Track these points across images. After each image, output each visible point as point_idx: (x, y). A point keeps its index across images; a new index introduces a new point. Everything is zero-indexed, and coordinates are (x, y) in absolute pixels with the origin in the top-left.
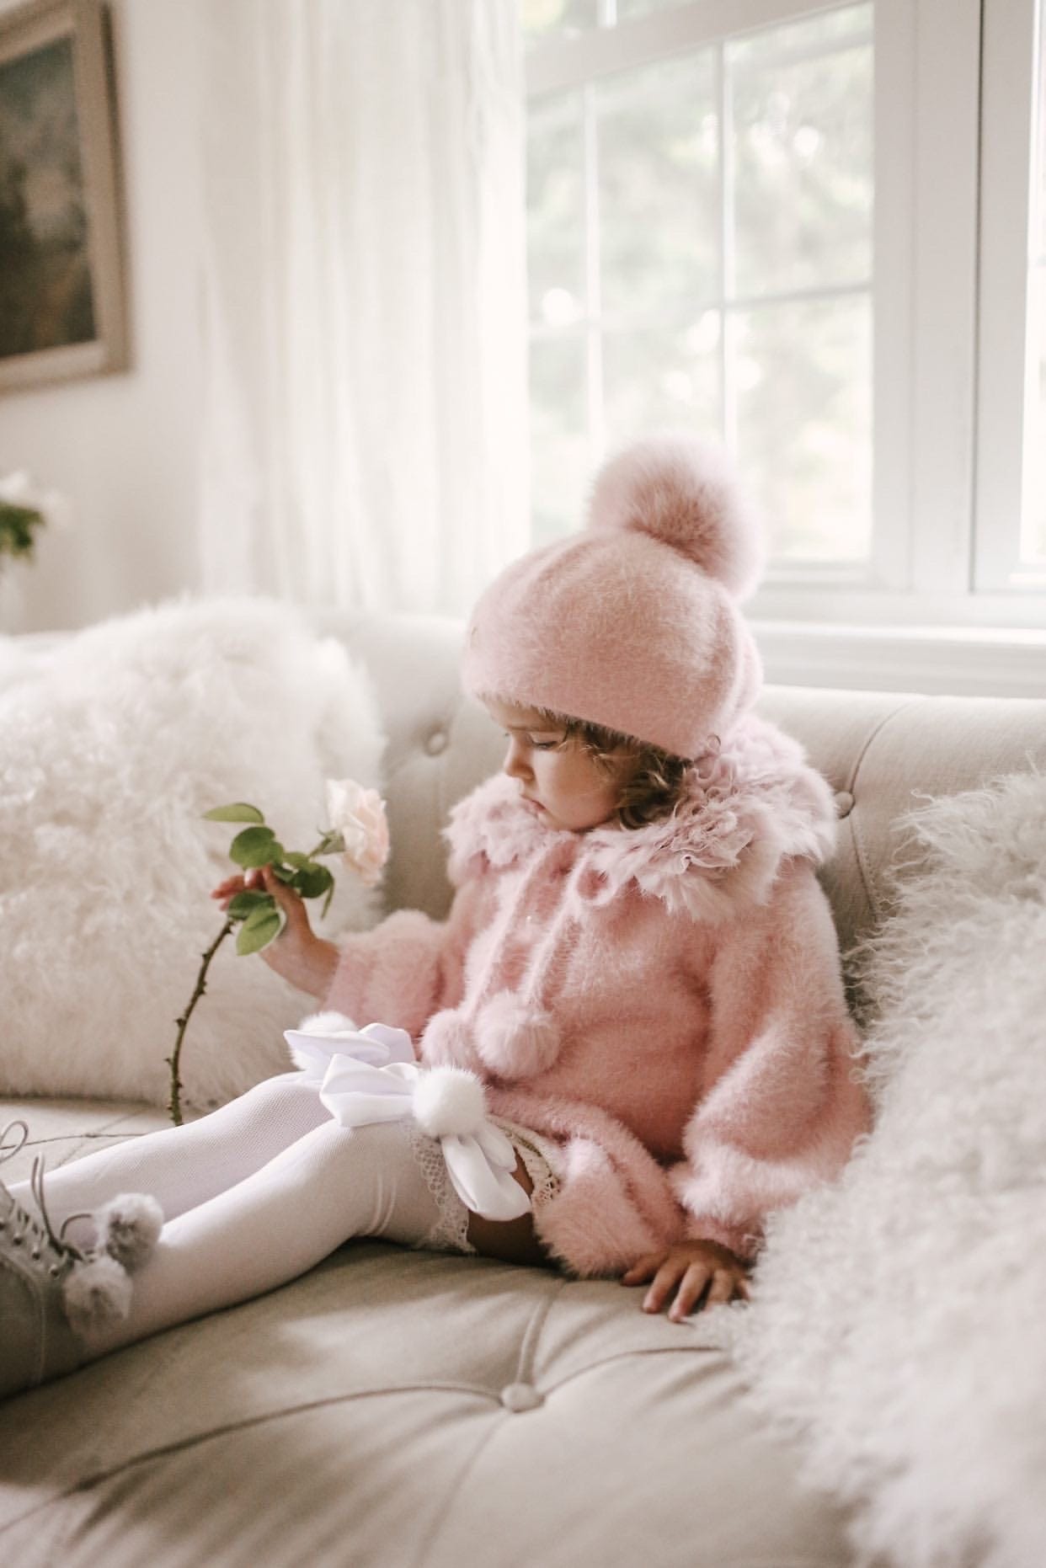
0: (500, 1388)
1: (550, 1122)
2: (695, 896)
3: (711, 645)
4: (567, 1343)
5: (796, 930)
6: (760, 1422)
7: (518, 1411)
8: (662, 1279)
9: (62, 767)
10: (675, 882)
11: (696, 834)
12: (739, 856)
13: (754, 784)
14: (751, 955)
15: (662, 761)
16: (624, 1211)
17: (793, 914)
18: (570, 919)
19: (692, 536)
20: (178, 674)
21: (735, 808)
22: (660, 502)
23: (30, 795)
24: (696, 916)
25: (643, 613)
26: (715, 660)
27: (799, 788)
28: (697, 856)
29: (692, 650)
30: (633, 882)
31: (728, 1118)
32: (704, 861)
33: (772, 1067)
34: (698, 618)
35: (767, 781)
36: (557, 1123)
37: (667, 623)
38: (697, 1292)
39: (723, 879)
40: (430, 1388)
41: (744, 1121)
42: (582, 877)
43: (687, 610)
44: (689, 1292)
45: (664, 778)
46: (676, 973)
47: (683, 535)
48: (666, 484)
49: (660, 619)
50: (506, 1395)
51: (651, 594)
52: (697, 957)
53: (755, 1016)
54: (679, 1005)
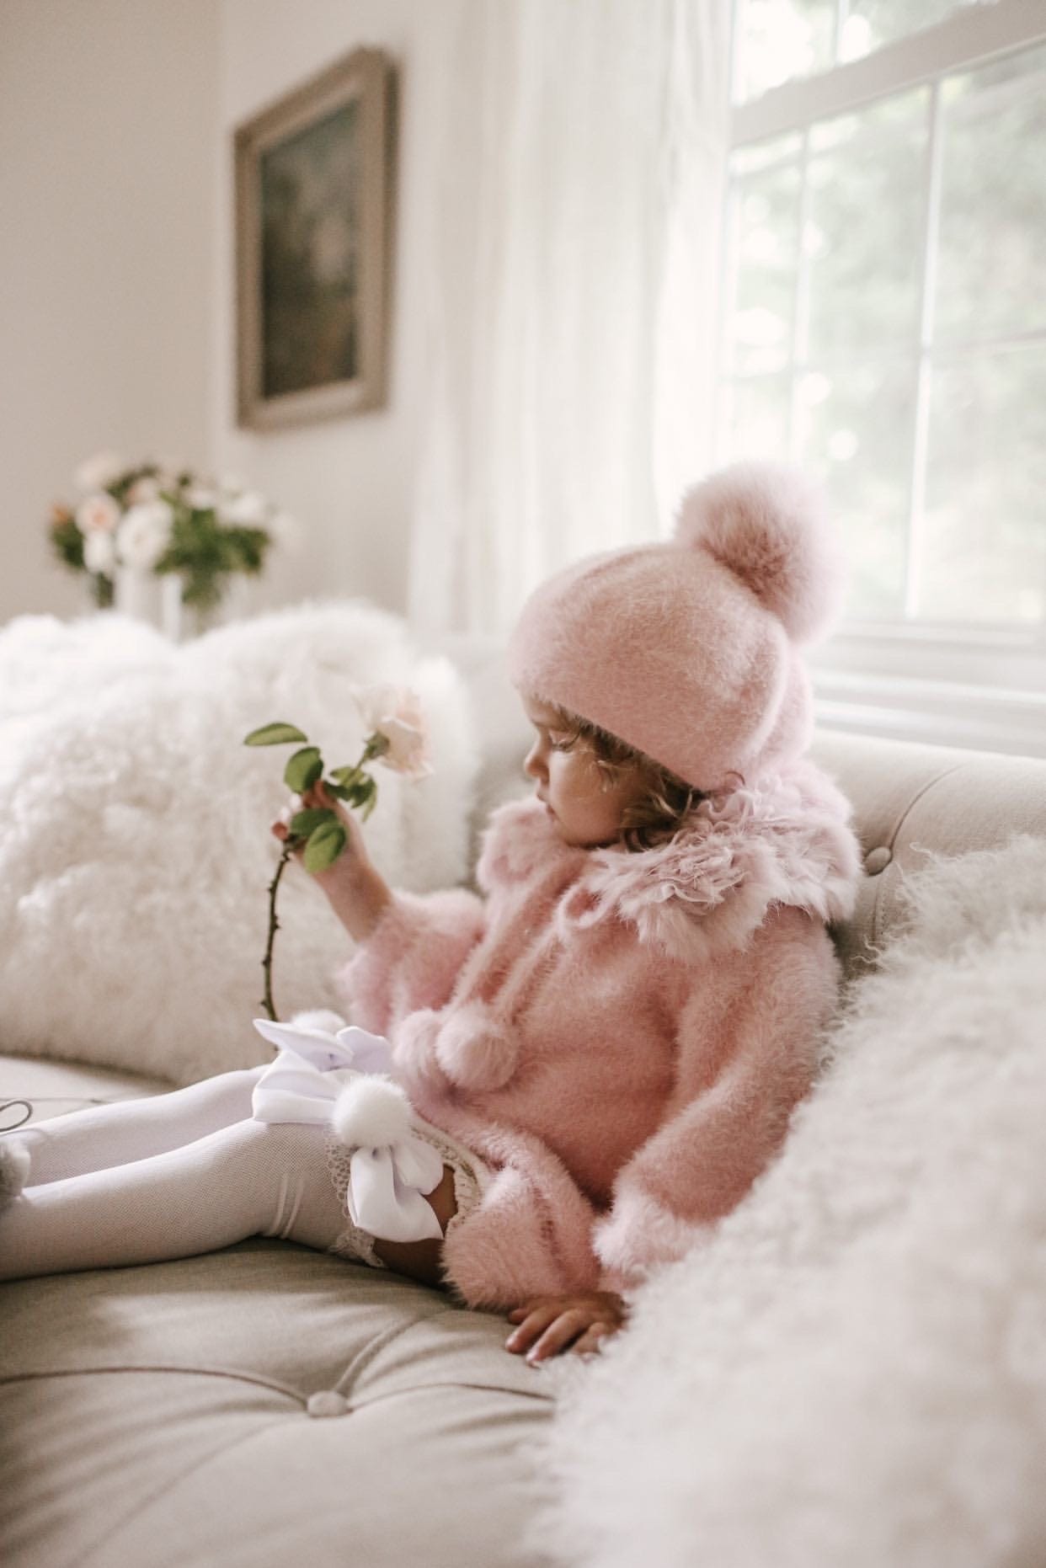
0: (312, 1392)
1: (486, 1146)
2: (669, 926)
3: (744, 677)
4: (401, 1363)
5: (776, 983)
6: (529, 1475)
7: (315, 1416)
8: (532, 1320)
9: (146, 752)
10: (653, 911)
11: (685, 865)
12: (723, 893)
13: (767, 825)
14: (721, 1001)
15: (665, 781)
16: (533, 1248)
17: (776, 967)
18: (556, 938)
19: (756, 563)
20: (271, 676)
21: (734, 845)
22: (729, 524)
23: (113, 776)
24: (671, 950)
25: (674, 627)
26: (745, 693)
27: (821, 838)
28: (680, 886)
29: (718, 676)
30: (616, 908)
31: (659, 1167)
32: (686, 893)
33: (713, 1122)
34: (734, 647)
35: (781, 825)
36: (494, 1149)
37: (696, 642)
38: (563, 1338)
39: (703, 917)
40: (235, 1377)
41: (674, 1172)
42: (576, 896)
43: (723, 634)
44: (553, 1337)
45: (668, 802)
46: (649, 1010)
47: (745, 561)
48: (740, 508)
49: (689, 636)
50: (313, 1401)
51: (686, 610)
52: (672, 995)
53: (717, 1067)
54: (642, 1044)
